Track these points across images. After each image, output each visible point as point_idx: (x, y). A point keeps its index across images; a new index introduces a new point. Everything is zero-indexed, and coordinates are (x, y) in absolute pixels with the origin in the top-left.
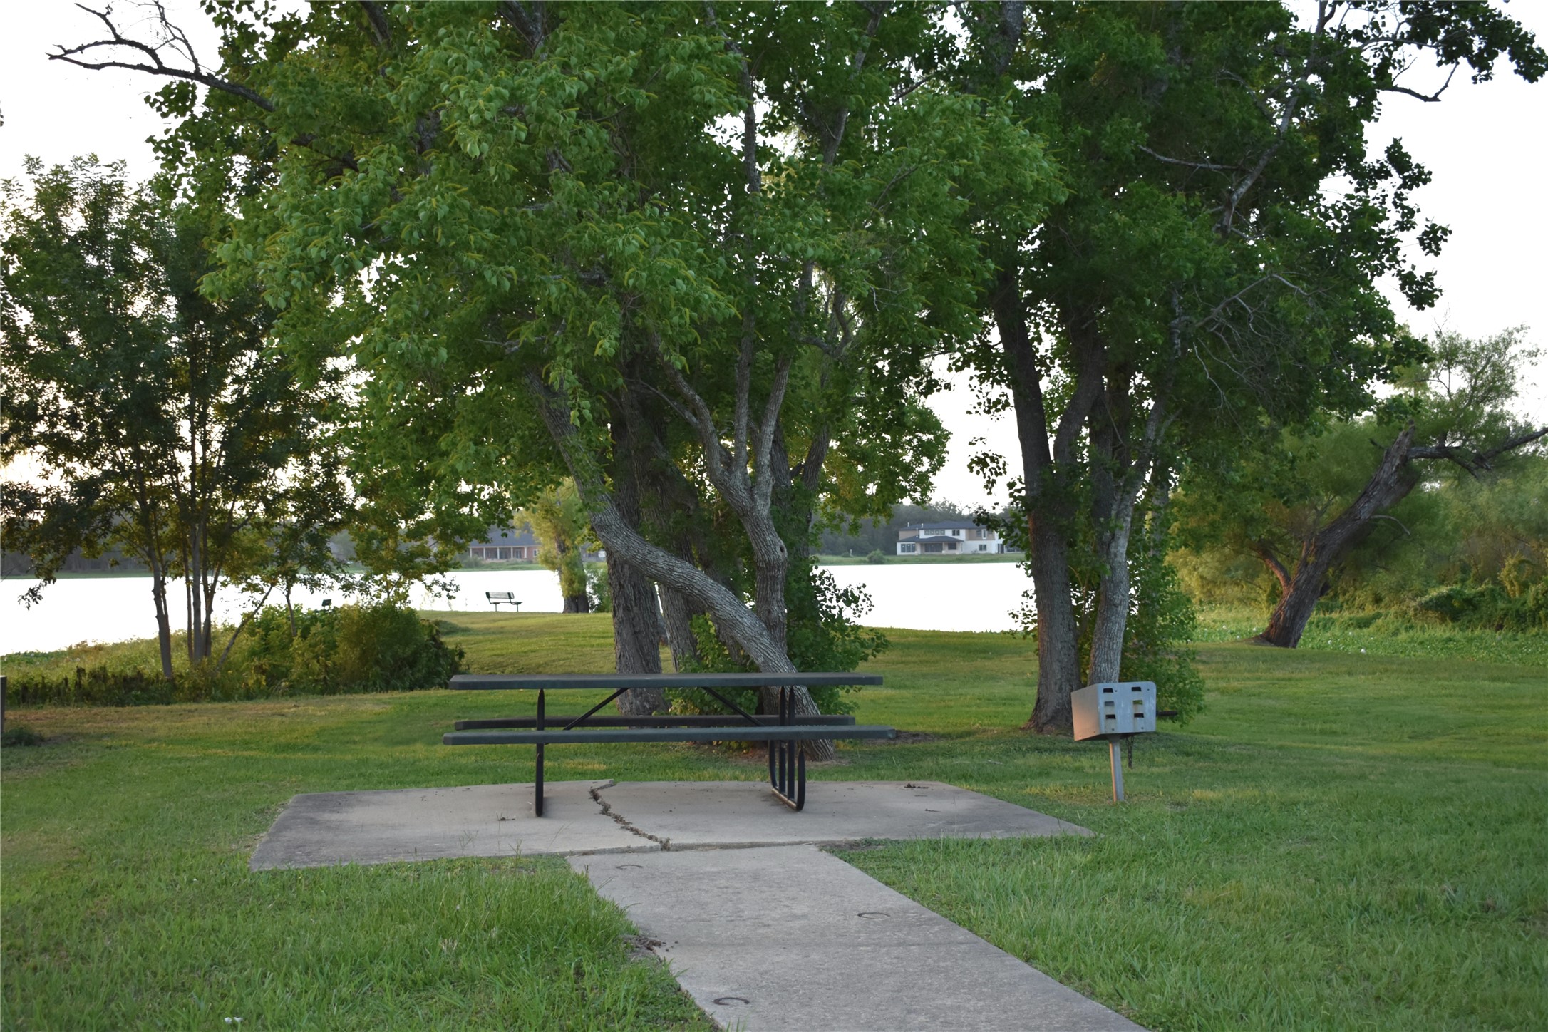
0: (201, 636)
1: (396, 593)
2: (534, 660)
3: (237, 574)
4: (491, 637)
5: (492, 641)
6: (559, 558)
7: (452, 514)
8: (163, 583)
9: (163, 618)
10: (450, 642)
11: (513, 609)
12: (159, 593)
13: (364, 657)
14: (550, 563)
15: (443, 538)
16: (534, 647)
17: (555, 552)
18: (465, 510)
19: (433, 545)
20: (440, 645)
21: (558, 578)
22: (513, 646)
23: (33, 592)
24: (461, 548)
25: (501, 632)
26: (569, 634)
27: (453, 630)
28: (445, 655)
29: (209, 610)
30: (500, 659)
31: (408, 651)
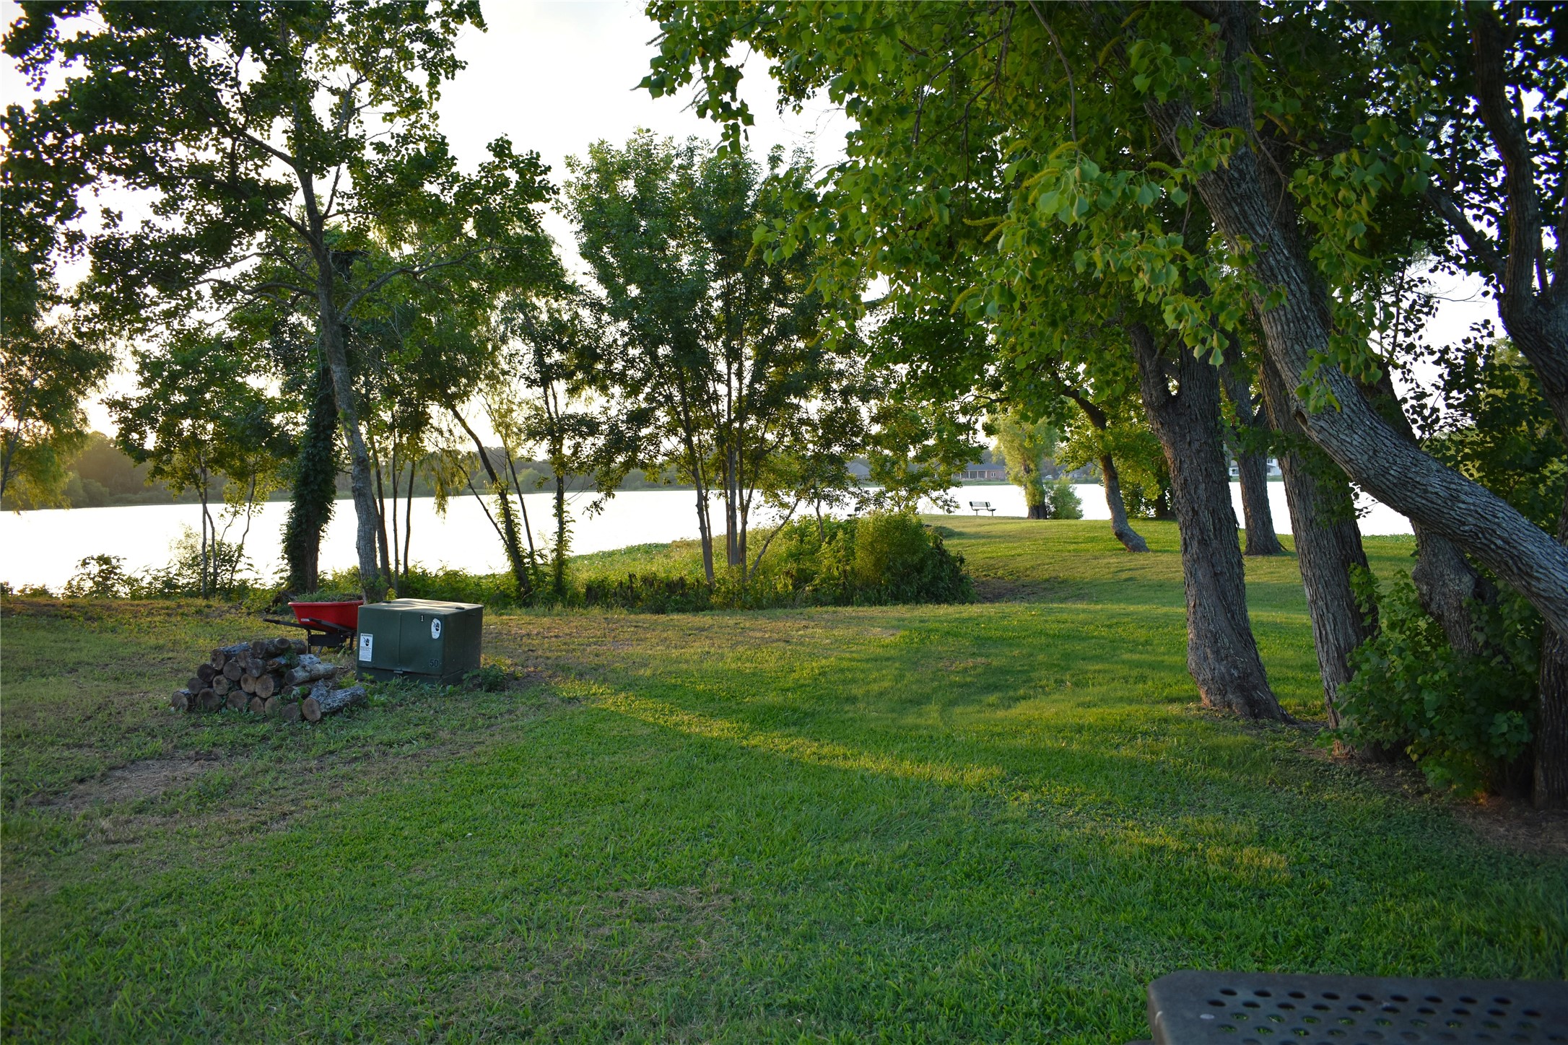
0: (737, 544)
1: (907, 506)
2: (1021, 564)
3: (770, 491)
4: (982, 541)
5: (983, 545)
6: (1025, 477)
7: (952, 441)
8: (706, 499)
9: (704, 528)
10: (950, 545)
11: (989, 514)
12: (702, 507)
13: (877, 563)
14: (1018, 481)
15: (946, 460)
16: (1019, 551)
17: (1022, 473)
18: (962, 437)
19: (936, 465)
20: (943, 553)
21: (1023, 492)
22: (1002, 549)
23: (596, 505)
24: (961, 469)
25: (988, 536)
26: (1046, 540)
27: (951, 534)
28: (947, 562)
29: (745, 523)
30: (992, 562)
31: (916, 559)
